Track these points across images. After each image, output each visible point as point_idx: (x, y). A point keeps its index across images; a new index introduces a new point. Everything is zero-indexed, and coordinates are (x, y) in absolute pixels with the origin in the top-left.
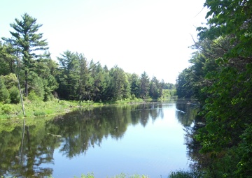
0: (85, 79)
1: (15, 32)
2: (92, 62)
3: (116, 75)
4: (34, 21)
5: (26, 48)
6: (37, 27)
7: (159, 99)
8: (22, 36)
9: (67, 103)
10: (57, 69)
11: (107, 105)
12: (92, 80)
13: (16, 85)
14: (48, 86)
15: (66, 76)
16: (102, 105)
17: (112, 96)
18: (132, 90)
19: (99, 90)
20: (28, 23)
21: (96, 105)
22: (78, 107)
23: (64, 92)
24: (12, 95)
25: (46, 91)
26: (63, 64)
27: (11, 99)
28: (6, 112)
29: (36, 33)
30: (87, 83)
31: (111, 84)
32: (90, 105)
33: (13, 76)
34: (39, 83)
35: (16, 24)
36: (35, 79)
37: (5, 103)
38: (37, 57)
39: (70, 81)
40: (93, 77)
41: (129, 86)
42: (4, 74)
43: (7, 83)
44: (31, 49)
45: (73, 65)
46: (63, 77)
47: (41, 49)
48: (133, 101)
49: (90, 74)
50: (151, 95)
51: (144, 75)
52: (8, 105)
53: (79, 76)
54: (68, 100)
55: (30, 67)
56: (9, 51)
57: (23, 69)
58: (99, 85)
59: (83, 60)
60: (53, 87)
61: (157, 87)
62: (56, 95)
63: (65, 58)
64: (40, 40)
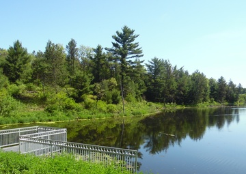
0: (169, 84)
1: (115, 42)
2: (175, 68)
3: (198, 78)
4: (132, 32)
5: (124, 56)
6: (135, 37)
7: (236, 103)
8: (121, 45)
9: (154, 105)
10: (146, 74)
11: (189, 107)
12: (175, 84)
13: (116, 87)
14: (139, 89)
15: (153, 81)
16: (184, 107)
17: (193, 99)
18: (211, 94)
19: (182, 93)
20: (127, 34)
21: (179, 107)
22: (163, 108)
23: (151, 95)
24: (113, 96)
25: (137, 93)
26: (151, 70)
27: (113, 100)
28: (111, 111)
29: (133, 43)
30: (171, 86)
31: (193, 88)
32: (174, 107)
33: (113, 80)
34: (132, 87)
35: (117, 36)
36: (130, 83)
37: (108, 103)
38: (132, 63)
39: (156, 84)
40: (177, 81)
41: (209, 91)
42: (107, 79)
43: (109, 86)
44: (128, 56)
45: (159, 71)
46: (150, 81)
47: (137, 56)
48: (212, 104)
49: (174, 78)
50: (227, 99)
51: (221, 80)
52: (111, 105)
53: (165, 81)
54: (154, 102)
55: (127, 72)
56: (110, 59)
57: (120, 74)
58: (183, 88)
59: (167, 66)
60: (142, 90)
61: (234, 91)
62: (144, 97)
63: (152, 65)
64: (136, 48)
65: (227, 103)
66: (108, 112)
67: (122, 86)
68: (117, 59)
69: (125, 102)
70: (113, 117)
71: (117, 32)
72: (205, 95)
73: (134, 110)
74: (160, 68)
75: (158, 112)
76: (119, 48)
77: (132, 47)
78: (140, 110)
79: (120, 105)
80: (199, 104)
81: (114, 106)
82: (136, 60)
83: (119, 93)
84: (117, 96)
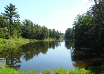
0: (32, 31)
1: (6, 10)
2: (35, 24)
3: (44, 29)
4: (14, 6)
5: (11, 17)
6: (16, 9)
7: (59, 39)
8: (9, 12)
9: (26, 40)
10: (22, 26)
11: (41, 41)
12: (35, 31)
13: (8, 32)
14: (19, 33)
15: (25, 29)
16: (39, 41)
17: (43, 37)
18: (50, 35)
19: (38, 35)
20: (12, 7)
21: (37, 41)
22: (30, 41)
23: (25, 35)
26: (24, 24)
27: (6, 37)
28: (5, 42)
29: (15, 11)
30: (33, 32)
31: (42, 33)
32: (35, 41)
33: (6, 28)
34: (16, 32)
35: (7, 7)
36: (14, 30)
37: (4, 39)
38: (15, 21)
39: (27, 31)
41: (49, 34)
42: (3, 27)
43: (4, 31)
44: (13, 17)
45: (28, 25)
47: (17, 18)
48: (50, 39)
49: (35, 28)
50: (56, 37)
51: (54, 30)
52: (5, 40)
53: (30, 29)
54: (26, 38)
55: (13, 25)
56: (4, 18)
57: (10, 25)
58: (38, 33)
59: (32, 23)
60: (20, 33)
61: (59, 34)
62: (22, 36)
63: (25, 22)
64: (16, 14)
65: (56, 39)
66: (3, 43)
67: (11, 32)
68: (7, 18)
69: (12, 38)
70: (6, 45)
71: (7, 6)
72: (47, 36)
73: (16, 42)
74: (28, 24)
75: (27, 43)
77: (14, 13)
78: (19, 42)
79: (9, 40)
80: (45, 39)
81: (7, 40)
82: (17, 20)
84: (8, 35)
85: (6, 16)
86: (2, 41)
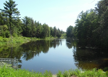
0: (33, 29)
1: (6, 7)
2: (35, 21)
3: (45, 27)
4: (14, 3)
5: (11, 14)
6: (16, 5)
7: (60, 38)
8: (9, 9)
9: (26, 38)
10: (22, 24)
11: (42, 39)
12: (36, 29)
13: (7, 30)
14: (19, 31)
15: (26, 27)
16: (40, 39)
17: (44, 36)
18: (51, 34)
19: (39, 33)
20: (12, 3)
21: (37, 39)
22: (31, 40)
23: (25, 34)
24: (6, 34)
25: (18, 33)
27: (6, 36)
29: (15, 8)
30: (34, 30)
31: (43, 31)
32: (35, 39)
33: (6, 26)
34: (16, 30)
35: (6, 3)
36: (14, 28)
37: (4, 37)
38: (15, 18)
39: (27, 29)
40: (36, 27)
41: (50, 32)
42: (2, 25)
43: (3, 29)
44: (13, 14)
45: (28, 22)
46: (24, 27)
47: (17, 15)
48: (51, 38)
50: (57, 36)
51: (55, 28)
52: (5, 38)
53: (31, 27)
54: (26, 37)
55: (12, 22)
56: (3, 15)
57: (9, 23)
58: (39, 31)
59: (32, 21)
60: (21, 31)
61: (60, 32)
62: (22, 35)
63: (25, 19)
64: (16, 11)
65: (57, 38)
66: (4, 42)
67: (11, 29)
68: (7, 15)
69: (12, 37)
70: (6, 44)
71: (6, 2)
72: (48, 34)
73: (17, 40)
74: (29, 21)
75: (28, 41)
76: (8, 10)
77: (14, 10)
78: (20, 41)
79: (10, 38)
80: (46, 38)
81: (7, 38)
82: (17, 17)
83: (9, 32)
84: (8, 34)
85: (5, 13)
86: (2, 40)
